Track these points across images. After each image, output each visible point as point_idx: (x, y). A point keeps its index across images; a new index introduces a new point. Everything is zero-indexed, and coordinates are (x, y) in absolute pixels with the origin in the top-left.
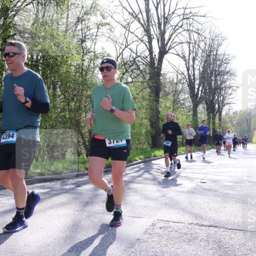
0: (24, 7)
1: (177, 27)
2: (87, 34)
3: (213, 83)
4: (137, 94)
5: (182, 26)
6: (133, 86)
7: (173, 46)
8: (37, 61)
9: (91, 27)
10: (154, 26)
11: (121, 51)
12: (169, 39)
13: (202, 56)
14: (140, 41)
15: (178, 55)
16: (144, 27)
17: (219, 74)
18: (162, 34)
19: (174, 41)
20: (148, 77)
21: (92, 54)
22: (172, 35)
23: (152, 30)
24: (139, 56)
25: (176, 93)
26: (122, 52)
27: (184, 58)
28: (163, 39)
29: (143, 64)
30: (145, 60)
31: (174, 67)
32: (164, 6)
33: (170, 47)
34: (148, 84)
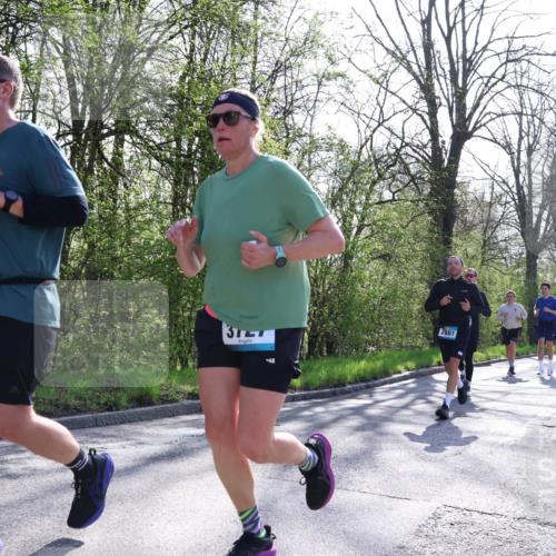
0: (165, 42)
1: (493, 80)
2: (296, 97)
4: (402, 226)
5: (504, 76)
6: (395, 210)
7: (483, 122)
8: (190, 154)
9: (304, 83)
10: (442, 79)
11: (369, 133)
12: (476, 107)
13: (549, 144)
14: (411, 112)
15: (495, 141)
16: (419, 82)
18: (460, 95)
19: (486, 111)
20: (427, 190)
21: (306, 140)
22: (481, 97)
23: (437, 86)
24: (407, 144)
25: (490, 225)
26: (371, 136)
27: (507, 147)
28: (461, 107)
29: (418, 161)
30: (421, 152)
31: (486, 167)
32: (465, 33)
33: (477, 123)
34: (427, 205)
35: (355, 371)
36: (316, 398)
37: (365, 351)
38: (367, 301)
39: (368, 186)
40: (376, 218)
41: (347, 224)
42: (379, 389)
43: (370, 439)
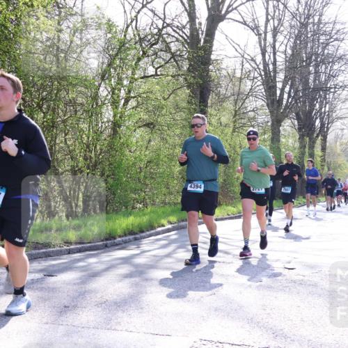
3: (311, 78)
4: (165, 99)
6: (158, 84)
7: (234, 6)
11: (134, 14)
13: (291, 27)
15: (245, 23)
17: (323, 62)
20: (186, 66)
21: (78, 18)
24: (168, 25)
25: (240, 97)
26: (136, 17)
27: (255, 29)
29: (177, 40)
30: (181, 33)
31: (236, 46)
33: (229, 6)
34: (186, 79)
35: (124, 225)
36: (89, 250)
37: (133, 208)
38: (134, 164)
39: (134, 62)
40: (141, 91)
41: (115, 97)
42: (145, 241)
43: (137, 285)
